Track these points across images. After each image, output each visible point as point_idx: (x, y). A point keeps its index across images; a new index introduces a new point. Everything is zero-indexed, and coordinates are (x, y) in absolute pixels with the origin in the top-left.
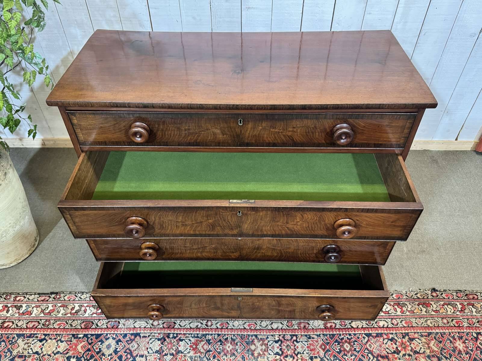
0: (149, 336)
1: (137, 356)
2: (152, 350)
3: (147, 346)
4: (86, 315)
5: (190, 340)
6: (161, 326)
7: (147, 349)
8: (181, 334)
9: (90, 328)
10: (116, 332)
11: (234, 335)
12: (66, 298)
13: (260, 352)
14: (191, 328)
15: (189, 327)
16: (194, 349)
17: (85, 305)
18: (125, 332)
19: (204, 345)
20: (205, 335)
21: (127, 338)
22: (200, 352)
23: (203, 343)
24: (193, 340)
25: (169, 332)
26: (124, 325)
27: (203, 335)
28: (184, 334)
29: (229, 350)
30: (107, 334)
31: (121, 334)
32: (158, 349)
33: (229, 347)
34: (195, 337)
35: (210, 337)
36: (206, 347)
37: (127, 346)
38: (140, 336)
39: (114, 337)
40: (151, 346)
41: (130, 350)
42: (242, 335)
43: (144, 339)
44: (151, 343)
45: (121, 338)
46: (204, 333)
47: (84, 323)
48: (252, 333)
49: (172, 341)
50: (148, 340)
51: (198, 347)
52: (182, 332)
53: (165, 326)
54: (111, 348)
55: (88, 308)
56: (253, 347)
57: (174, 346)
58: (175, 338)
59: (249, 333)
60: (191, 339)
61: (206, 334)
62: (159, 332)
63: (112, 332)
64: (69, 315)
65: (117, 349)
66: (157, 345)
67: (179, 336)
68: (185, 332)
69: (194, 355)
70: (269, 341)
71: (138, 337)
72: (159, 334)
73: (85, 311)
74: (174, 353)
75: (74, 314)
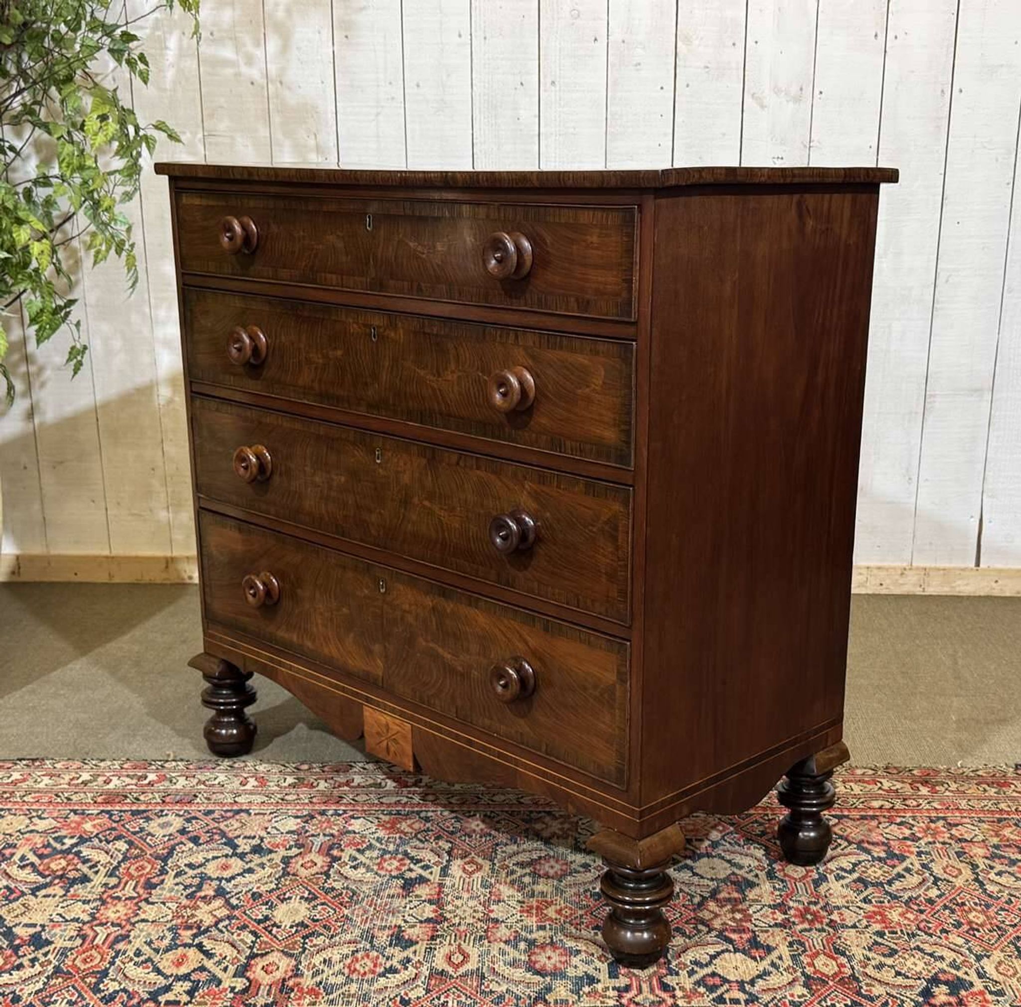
0: (271, 813)
1: (239, 836)
2: (278, 830)
3: (266, 825)
4: (111, 786)
5: (377, 818)
6: (307, 801)
7: (267, 828)
8: (357, 810)
9: (119, 802)
10: (185, 808)
11: (492, 812)
12: (58, 766)
13: (557, 831)
14: (382, 803)
15: (376, 802)
16: (386, 828)
17: (108, 774)
18: (210, 808)
19: (413, 823)
20: (418, 813)
21: (216, 815)
22: (402, 832)
23: (409, 822)
24: (387, 818)
25: (324, 808)
26: (208, 799)
27: (413, 812)
28: (365, 811)
29: (477, 829)
30: (162, 811)
31: (200, 811)
32: (294, 828)
33: (478, 825)
34: (390, 814)
35: (430, 814)
36: (416, 826)
37: (213, 825)
38: (250, 814)
39: (181, 813)
40: (276, 824)
41: (220, 829)
42: (513, 811)
43: (258, 817)
44: (276, 822)
45: (198, 815)
46: (416, 809)
47: (103, 797)
48: (540, 809)
49: (332, 819)
50: (266, 817)
51: (398, 826)
52: (360, 809)
53: (314, 800)
54: (172, 828)
55: (115, 779)
56: (538, 826)
57: (335, 825)
58: (340, 815)
59: (531, 809)
60: (381, 816)
61: (422, 811)
62: (298, 807)
63: (177, 808)
64: (67, 786)
65: (185, 828)
66: (292, 824)
67: (351, 813)
68: (365, 808)
69: (387, 837)
70: (581, 819)
71: (242, 814)
72: (298, 810)
73: (107, 782)
74: (336, 833)
75: (78, 785)
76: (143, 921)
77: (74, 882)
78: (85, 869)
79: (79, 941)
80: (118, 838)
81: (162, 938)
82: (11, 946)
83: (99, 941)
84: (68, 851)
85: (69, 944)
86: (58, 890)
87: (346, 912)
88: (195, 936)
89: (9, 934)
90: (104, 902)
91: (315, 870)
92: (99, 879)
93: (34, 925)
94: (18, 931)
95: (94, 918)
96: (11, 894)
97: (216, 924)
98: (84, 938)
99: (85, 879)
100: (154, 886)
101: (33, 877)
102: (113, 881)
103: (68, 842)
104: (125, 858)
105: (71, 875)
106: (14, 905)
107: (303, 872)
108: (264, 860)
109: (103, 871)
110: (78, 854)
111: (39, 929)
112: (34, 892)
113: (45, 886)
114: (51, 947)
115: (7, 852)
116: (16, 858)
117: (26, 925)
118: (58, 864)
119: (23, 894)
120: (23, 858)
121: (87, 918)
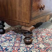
25: (37, 32)
76: (21, 46)
77: (10, 40)
78: (11, 38)
79: (12, 50)
80: (15, 35)
81: (25, 49)
82: (2, 50)
83: (16, 50)
84: (9, 36)
85: (11, 50)
86: (8, 41)
87: (50, 46)
88: (30, 49)
89: (2, 48)
90: (15, 43)
91: (41, 40)
92: (13, 40)
93: (5, 47)
94: (3, 47)
95: (14, 46)
96: (2, 42)
97: (32, 47)
98: (13, 49)
99: (12, 40)
100: (21, 41)
101: (5, 39)
102: (15, 40)
103: (9, 35)
104: (16, 37)
105: (10, 39)
106: (2, 43)
107: (40, 40)
108: (34, 38)
109: (14, 39)
110: (10, 37)
111: (6, 47)
112: (5, 41)
113: (6, 41)
114: (8, 51)
115: (1, 36)
116: (2, 37)
117: (4, 47)
118: (8, 38)
119: (3, 42)
120: (3, 37)
121: (13, 46)
